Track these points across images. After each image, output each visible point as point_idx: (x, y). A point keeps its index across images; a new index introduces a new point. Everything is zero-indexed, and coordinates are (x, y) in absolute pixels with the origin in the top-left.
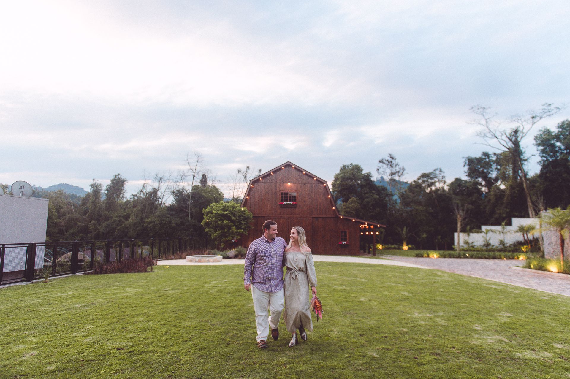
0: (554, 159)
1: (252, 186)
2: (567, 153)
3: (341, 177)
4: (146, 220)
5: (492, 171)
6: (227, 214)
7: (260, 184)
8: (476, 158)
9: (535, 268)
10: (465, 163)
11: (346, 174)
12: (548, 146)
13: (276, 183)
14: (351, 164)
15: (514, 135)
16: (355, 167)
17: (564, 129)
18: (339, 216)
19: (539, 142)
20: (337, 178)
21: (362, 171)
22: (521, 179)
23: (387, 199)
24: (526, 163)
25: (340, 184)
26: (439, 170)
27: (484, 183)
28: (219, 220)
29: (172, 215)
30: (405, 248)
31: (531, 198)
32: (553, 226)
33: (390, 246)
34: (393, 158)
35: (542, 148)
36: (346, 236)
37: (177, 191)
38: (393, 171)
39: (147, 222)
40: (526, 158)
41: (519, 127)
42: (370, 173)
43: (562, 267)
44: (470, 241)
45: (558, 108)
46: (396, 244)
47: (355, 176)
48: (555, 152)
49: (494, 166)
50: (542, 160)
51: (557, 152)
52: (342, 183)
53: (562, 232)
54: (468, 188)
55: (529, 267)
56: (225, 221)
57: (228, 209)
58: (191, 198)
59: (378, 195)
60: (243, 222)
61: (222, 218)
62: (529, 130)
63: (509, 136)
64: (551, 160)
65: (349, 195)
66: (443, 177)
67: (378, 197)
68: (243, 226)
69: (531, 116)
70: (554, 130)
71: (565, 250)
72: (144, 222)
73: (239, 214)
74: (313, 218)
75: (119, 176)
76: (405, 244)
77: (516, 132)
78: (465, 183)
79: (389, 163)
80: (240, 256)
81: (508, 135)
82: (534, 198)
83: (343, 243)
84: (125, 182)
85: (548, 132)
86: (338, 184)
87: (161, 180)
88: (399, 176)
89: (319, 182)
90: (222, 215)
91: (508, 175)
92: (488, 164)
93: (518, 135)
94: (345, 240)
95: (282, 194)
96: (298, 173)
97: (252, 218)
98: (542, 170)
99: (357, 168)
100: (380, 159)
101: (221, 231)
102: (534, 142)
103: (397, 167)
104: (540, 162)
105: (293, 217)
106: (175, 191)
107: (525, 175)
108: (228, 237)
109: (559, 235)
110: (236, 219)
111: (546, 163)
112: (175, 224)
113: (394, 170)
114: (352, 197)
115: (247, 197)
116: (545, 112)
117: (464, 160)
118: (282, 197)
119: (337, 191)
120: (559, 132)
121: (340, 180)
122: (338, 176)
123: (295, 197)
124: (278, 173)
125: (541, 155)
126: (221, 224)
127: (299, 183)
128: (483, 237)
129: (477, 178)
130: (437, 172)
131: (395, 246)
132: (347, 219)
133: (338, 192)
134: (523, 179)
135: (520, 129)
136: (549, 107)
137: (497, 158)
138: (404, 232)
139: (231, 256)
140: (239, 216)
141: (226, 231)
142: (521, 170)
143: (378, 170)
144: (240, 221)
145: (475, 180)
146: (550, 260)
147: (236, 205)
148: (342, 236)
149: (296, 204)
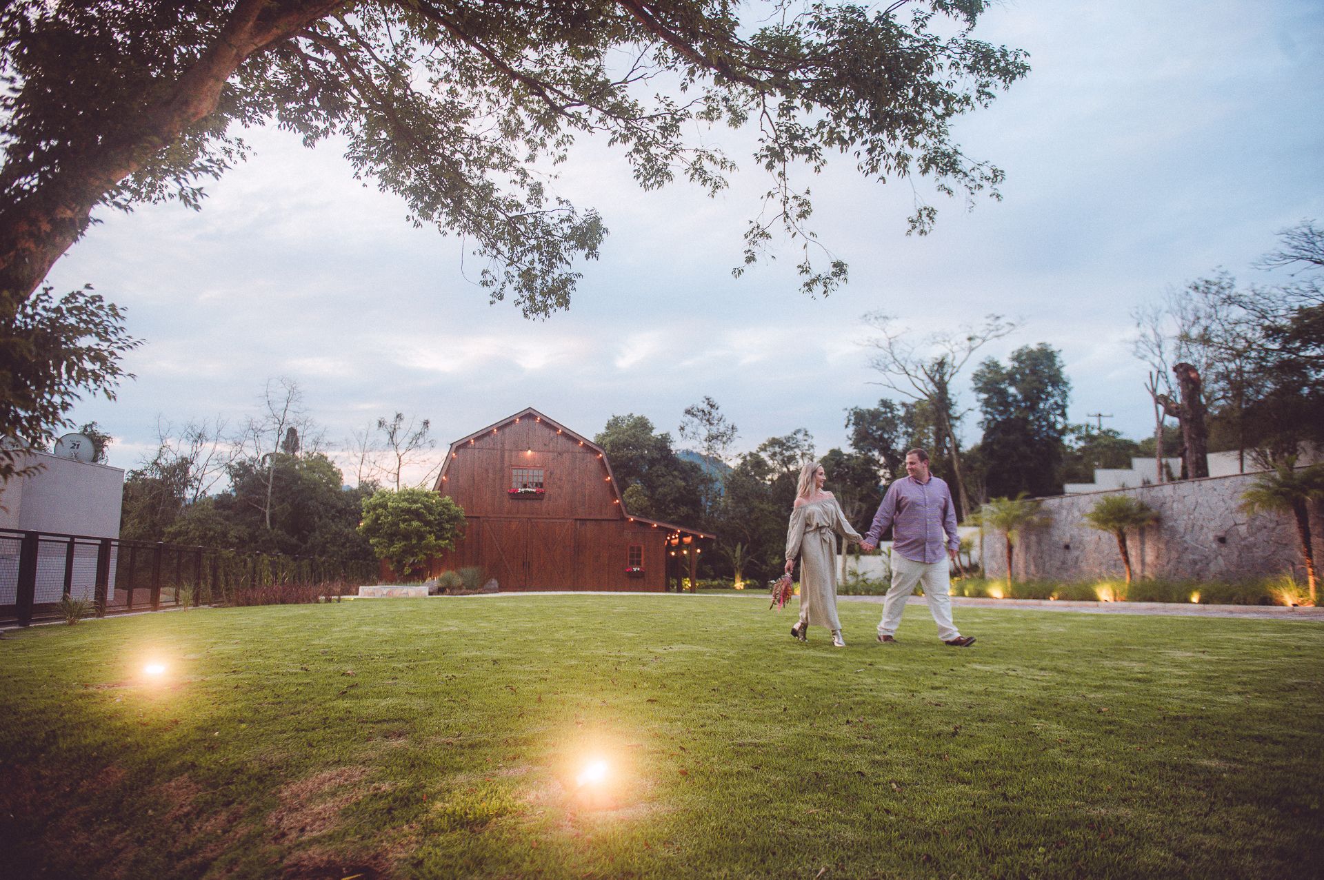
0: (1004, 417)
1: (454, 455)
2: (1026, 407)
3: (611, 442)
4: (167, 530)
5: (898, 437)
6: (417, 510)
7: (469, 451)
8: (869, 411)
9: (971, 596)
10: (849, 420)
11: (619, 435)
12: (995, 393)
13: (503, 451)
14: (630, 416)
15: (937, 371)
16: (638, 422)
17: (1021, 362)
18: (628, 516)
19: (980, 385)
21: (651, 429)
22: (949, 453)
23: (702, 487)
24: (958, 423)
26: (803, 432)
27: (882, 460)
28: (401, 520)
29: (227, 518)
30: (739, 585)
31: (966, 490)
32: (998, 527)
33: (709, 582)
34: (712, 406)
35: (985, 396)
36: (641, 557)
37: (239, 464)
38: (711, 432)
39: (169, 533)
40: (957, 415)
41: (947, 355)
42: (668, 434)
43: (1010, 589)
44: (860, 572)
45: (1012, 324)
46: (722, 579)
47: (640, 440)
48: (1007, 405)
49: (901, 428)
50: (986, 419)
51: (1010, 404)
53: (1009, 535)
54: (854, 469)
55: (963, 595)
56: (416, 524)
57: (418, 499)
58: (271, 480)
59: (684, 479)
60: (447, 526)
61: (408, 516)
62: (963, 363)
63: (929, 372)
64: (1000, 419)
65: (627, 479)
66: (811, 446)
67: (683, 484)
68: (447, 533)
69: (966, 335)
70: (1007, 364)
71: (1013, 565)
72: (162, 534)
73: (440, 508)
74: (576, 520)
75: (94, 428)
76: (738, 577)
77: (941, 364)
78: (848, 460)
79: (705, 414)
80: (448, 590)
81: (927, 368)
82: (972, 489)
83: (635, 569)
84: (107, 443)
85: (993, 367)
87: (200, 437)
88: (724, 443)
89: (589, 451)
90: (408, 511)
91: (927, 445)
92: (891, 424)
93: (945, 370)
94: (638, 564)
96: (546, 431)
97: (464, 518)
98: (985, 438)
99: (642, 425)
100: (688, 406)
101: (403, 544)
102: (972, 384)
103: (721, 424)
104: (982, 422)
105: (536, 518)
106: (233, 463)
107: (957, 446)
108: (418, 556)
109: (1005, 540)
110: (435, 519)
111: (992, 425)
112: (237, 538)
113: (714, 431)
115: (445, 478)
116: (991, 331)
117: (846, 414)
120: (1014, 367)
121: (608, 447)
122: (604, 439)
124: (507, 430)
125: (984, 409)
126: (406, 529)
127: (549, 452)
128: (884, 563)
129: (870, 450)
130: (800, 436)
131: (720, 581)
132: (641, 523)
134: (953, 453)
135: (949, 360)
136: (998, 322)
137: (907, 412)
138: (738, 553)
140: (439, 514)
141: (414, 542)
142: (949, 436)
143: (682, 429)
144: (440, 524)
145: (866, 454)
146: (992, 580)
148: (632, 556)
149: (542, 493)
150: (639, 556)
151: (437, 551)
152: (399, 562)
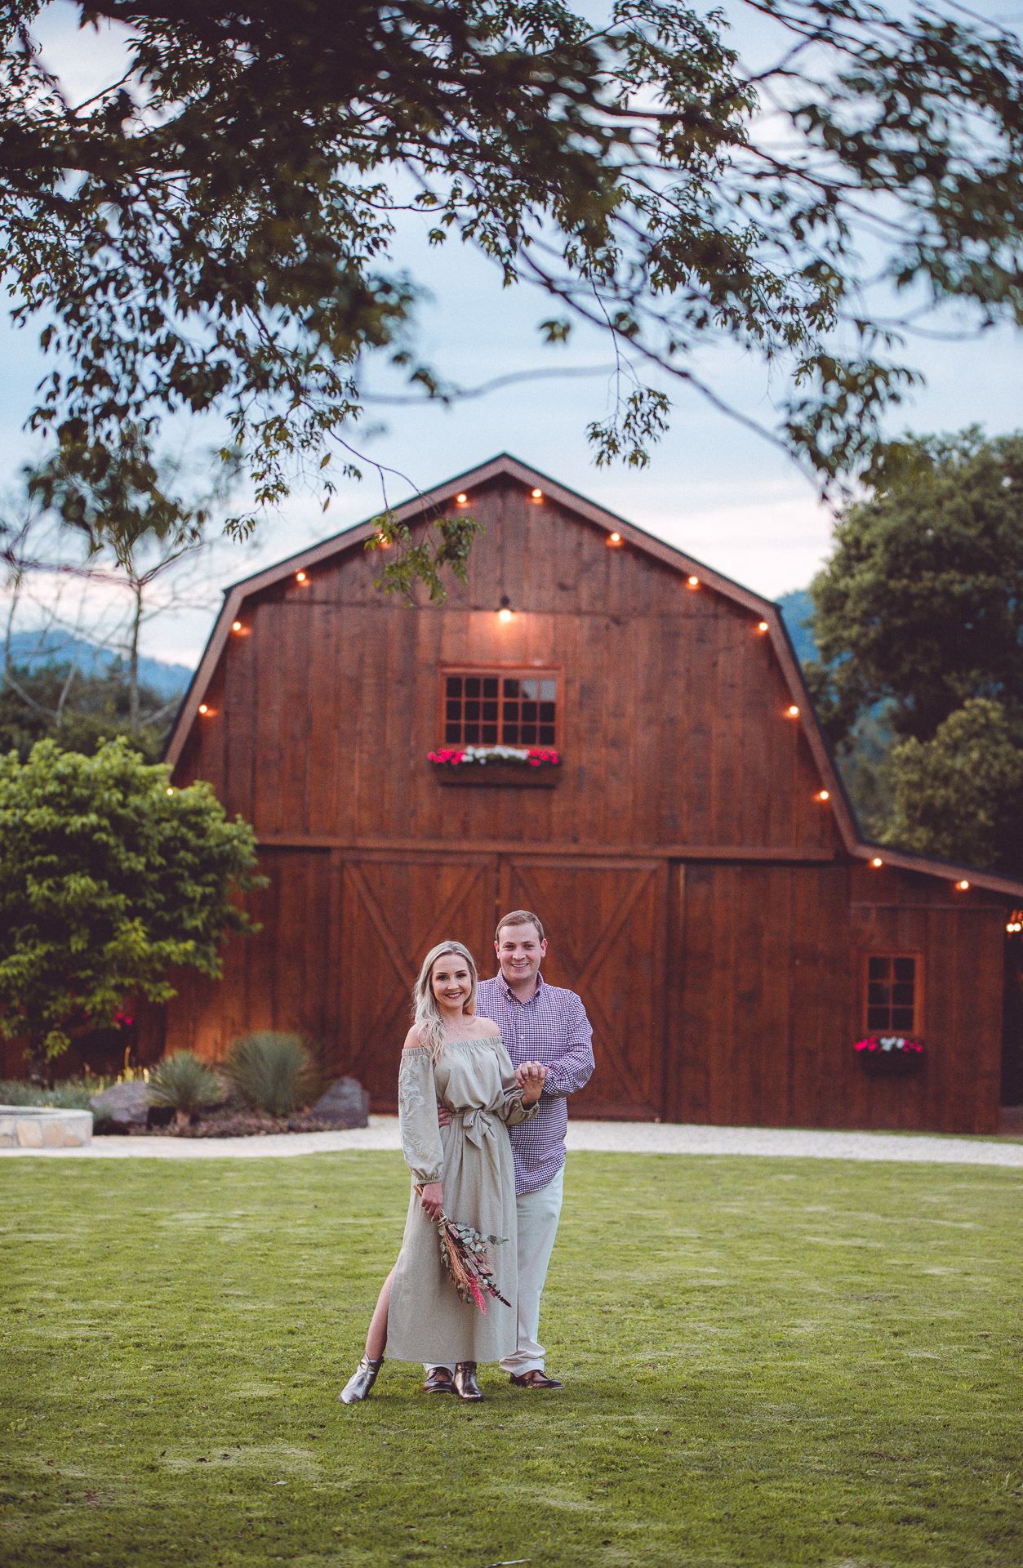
1: (237, 626)
3: (891, 539)
6: (86, 833)
7: (292, 613)
11: (925, 514)
13: (412, 608)
14: (973, 433)
16: (998, 457)
18: (863, 851)
20: (857, 542)
25: (878, 595)
28: (30, 870)
36: (910, 1000)
47: (1001, 530)
52: (892, 584)
56: (79, 883)
57: (91, 798)
60: (194, 890)
61: (53, 858)
65: (951, 679)
68: (192, 913)
73: (167, 828)
74: (674, 861)
80: (182, 1120)
83: (887, 1044)
86: (863, 593)
89: (722, 610)
90: (54, 838)
94: (902, 1024)
95: (453, 684)
96: (570, 536)
97: (254, 861)
101: (41, 950)
105: (529, 855)
108: (90, 993)
110: (149, 866)
114: (972, 696)
115: (203, 709)
118: (453, 711)
119: (854, 644)
121: (879, 556)
122: (866, 526)
123: (548, 709)
126: (47, 900)
127: (578, 612)
132: (913, 878)
133: (862, 653)
139: (124, 1118)
140: (166, 849)
141: (77, 944)
144: (168, 883)
147: (143, 770)
148: (876, 993)
149: (554, 765)
150: (904, 993)
151: (157, 978)
152: (34, 1010)
